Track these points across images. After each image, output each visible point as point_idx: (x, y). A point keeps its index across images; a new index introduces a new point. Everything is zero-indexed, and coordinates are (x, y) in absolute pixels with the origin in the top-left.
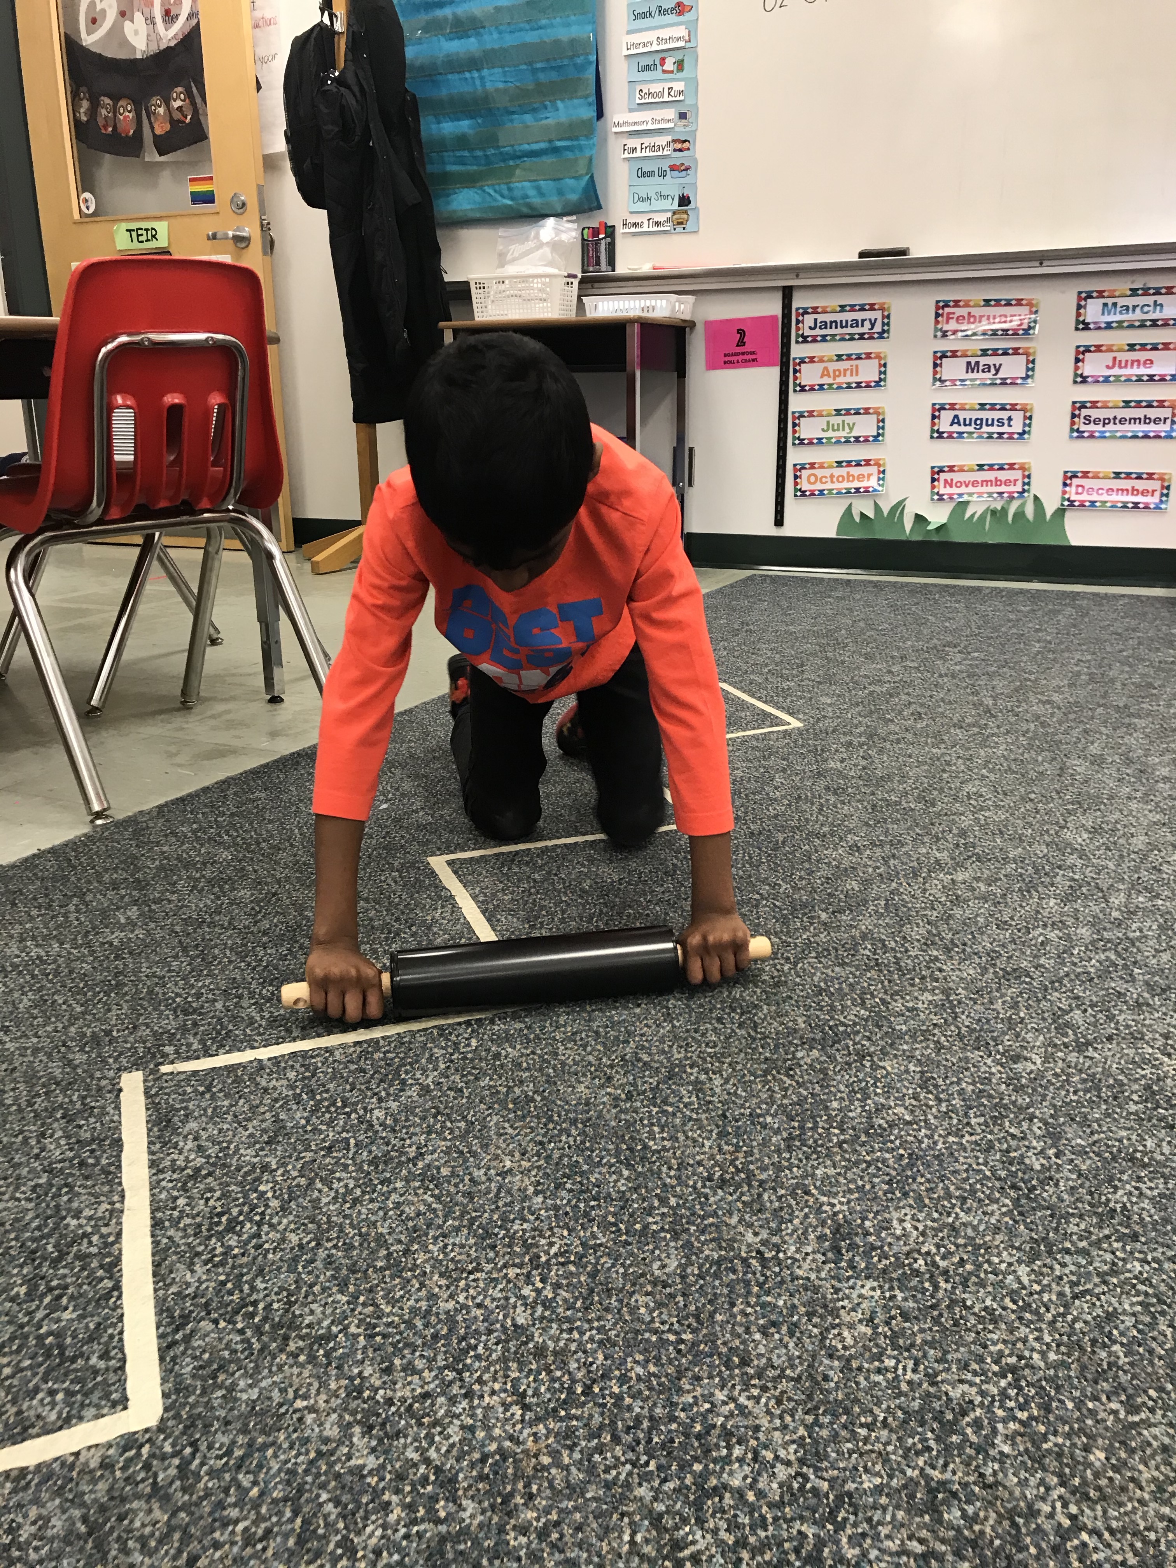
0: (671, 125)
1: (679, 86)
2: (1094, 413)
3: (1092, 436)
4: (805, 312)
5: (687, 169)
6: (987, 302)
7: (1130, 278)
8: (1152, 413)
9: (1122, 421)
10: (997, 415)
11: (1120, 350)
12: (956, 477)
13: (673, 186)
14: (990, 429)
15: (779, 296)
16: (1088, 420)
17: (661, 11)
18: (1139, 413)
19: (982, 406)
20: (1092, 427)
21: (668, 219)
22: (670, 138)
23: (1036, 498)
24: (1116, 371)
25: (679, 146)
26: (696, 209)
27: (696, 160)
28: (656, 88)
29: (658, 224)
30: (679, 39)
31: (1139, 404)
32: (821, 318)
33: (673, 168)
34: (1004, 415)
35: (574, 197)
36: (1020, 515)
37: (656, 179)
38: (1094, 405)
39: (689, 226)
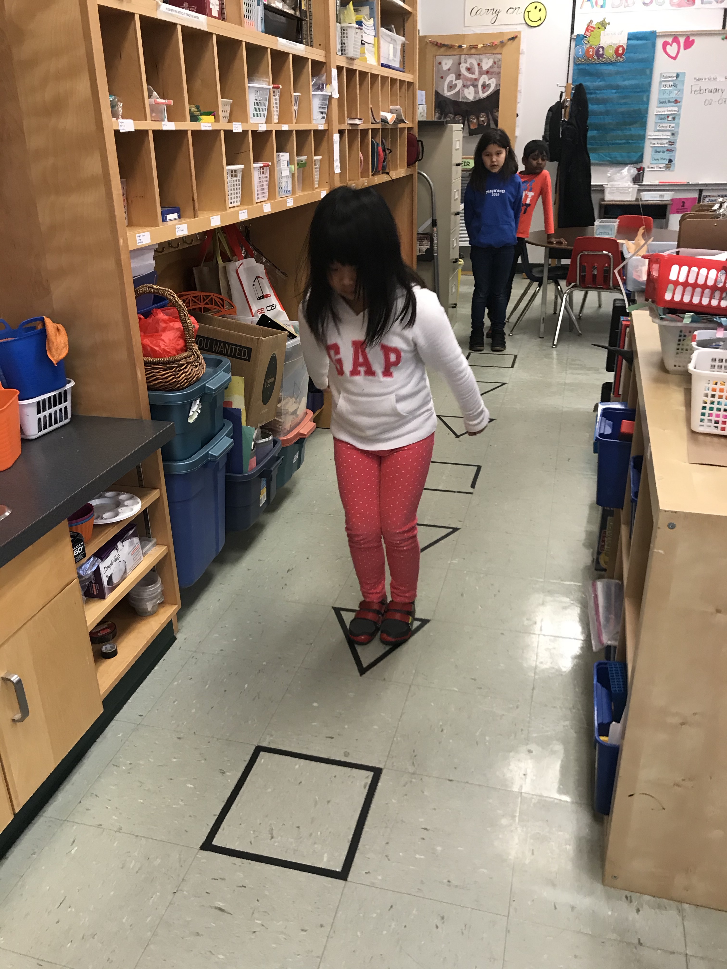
0: (669, 137)
1: (673, 125)
4: (706, 196)
5: (673, 151)
13: (667, 156)
15: (698, 191)
17: (669, 102)
21: (664, 167)
22: (667, 141)
25: (670, 143)
26: (674, 164)
27: (676, 148)
28: (664, 125)
29: (660, 168)
30: (675, 111)
32: (711, 198)
33: (668, 150)
35: (635, 159)
37: (661, 153)
39: (671, 169)
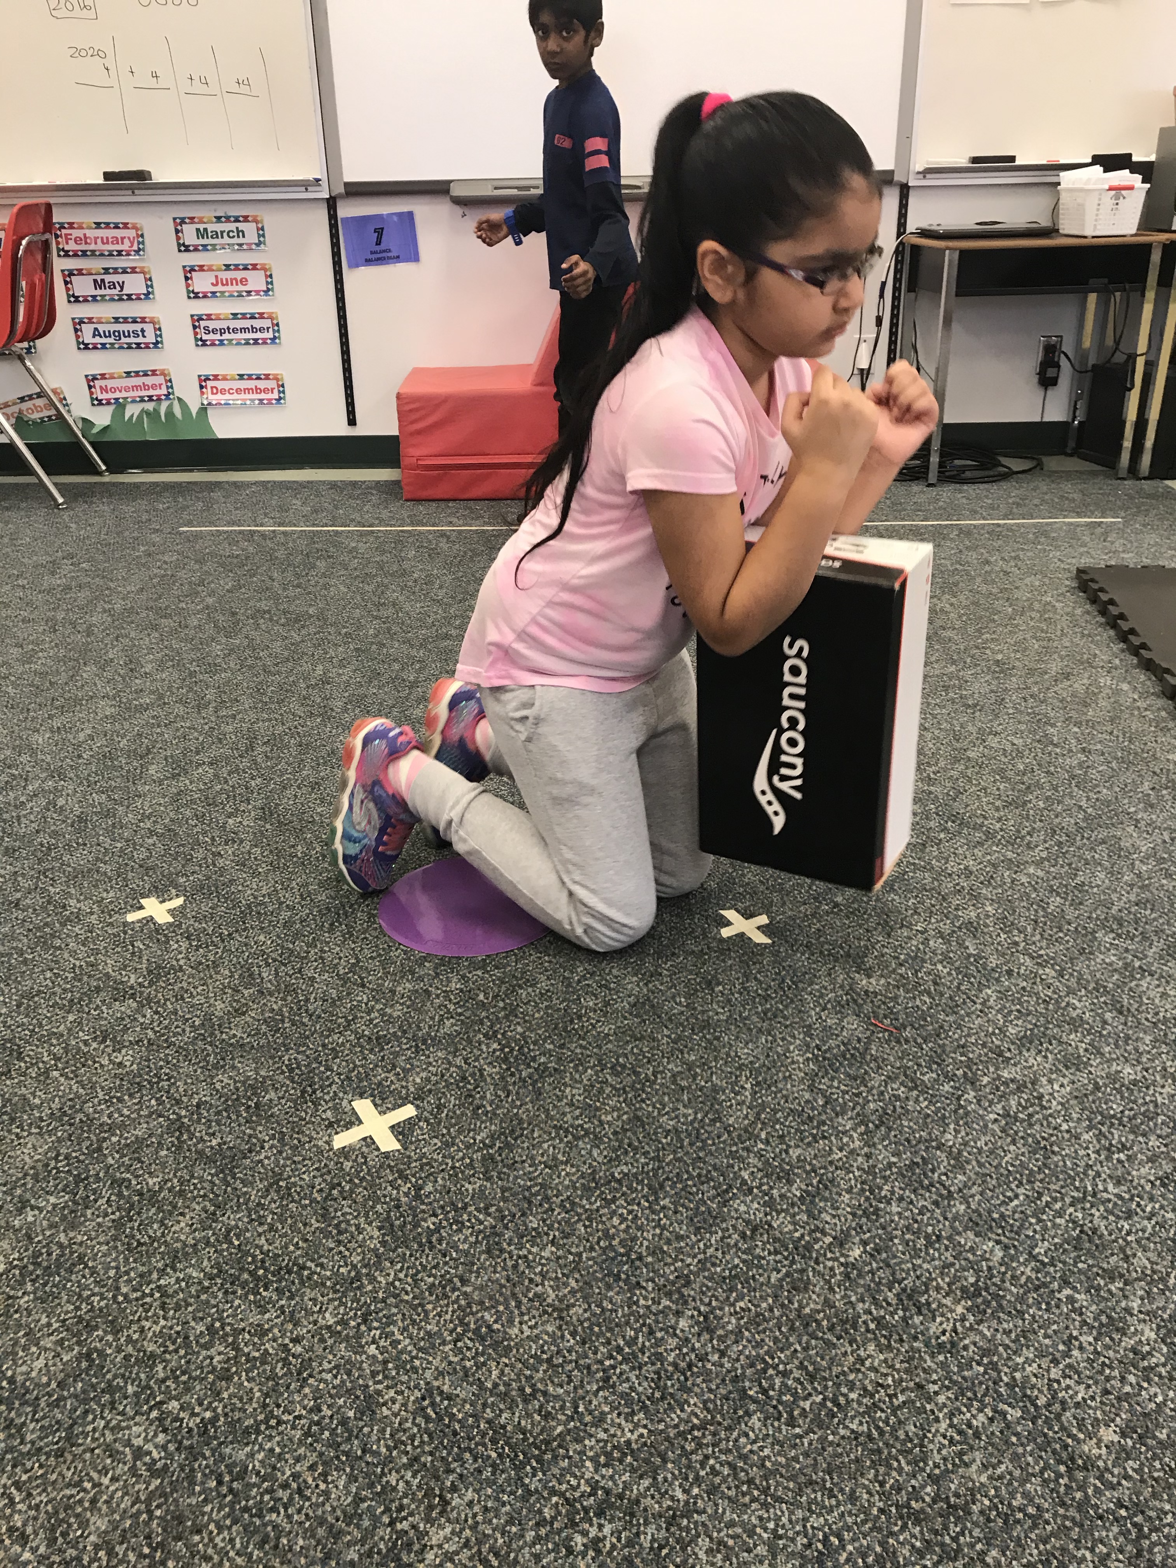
2: (212, 325)
3: (213, 344)
6: (98, 225)
7: (213, 207)
8: (257, 323)
9: (235, 330)
10: (131, 327)
11: (219, 270)
12: (110, 383)
14: (128, 340)
16: (207, 330)
18: (247, 323)
19: (116, 320)
20: (211, 336)
23: (179, 399)
24: (220, 288)
31: (244, 316)
34: (138, 327)
36: (170, 413)
38: (209, 317)
